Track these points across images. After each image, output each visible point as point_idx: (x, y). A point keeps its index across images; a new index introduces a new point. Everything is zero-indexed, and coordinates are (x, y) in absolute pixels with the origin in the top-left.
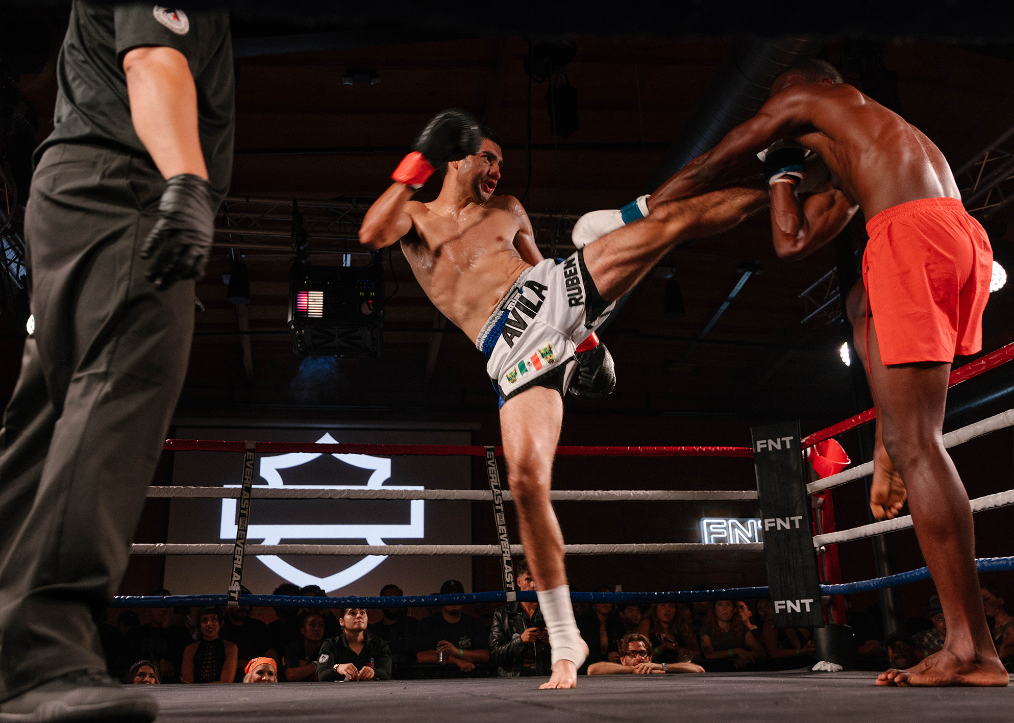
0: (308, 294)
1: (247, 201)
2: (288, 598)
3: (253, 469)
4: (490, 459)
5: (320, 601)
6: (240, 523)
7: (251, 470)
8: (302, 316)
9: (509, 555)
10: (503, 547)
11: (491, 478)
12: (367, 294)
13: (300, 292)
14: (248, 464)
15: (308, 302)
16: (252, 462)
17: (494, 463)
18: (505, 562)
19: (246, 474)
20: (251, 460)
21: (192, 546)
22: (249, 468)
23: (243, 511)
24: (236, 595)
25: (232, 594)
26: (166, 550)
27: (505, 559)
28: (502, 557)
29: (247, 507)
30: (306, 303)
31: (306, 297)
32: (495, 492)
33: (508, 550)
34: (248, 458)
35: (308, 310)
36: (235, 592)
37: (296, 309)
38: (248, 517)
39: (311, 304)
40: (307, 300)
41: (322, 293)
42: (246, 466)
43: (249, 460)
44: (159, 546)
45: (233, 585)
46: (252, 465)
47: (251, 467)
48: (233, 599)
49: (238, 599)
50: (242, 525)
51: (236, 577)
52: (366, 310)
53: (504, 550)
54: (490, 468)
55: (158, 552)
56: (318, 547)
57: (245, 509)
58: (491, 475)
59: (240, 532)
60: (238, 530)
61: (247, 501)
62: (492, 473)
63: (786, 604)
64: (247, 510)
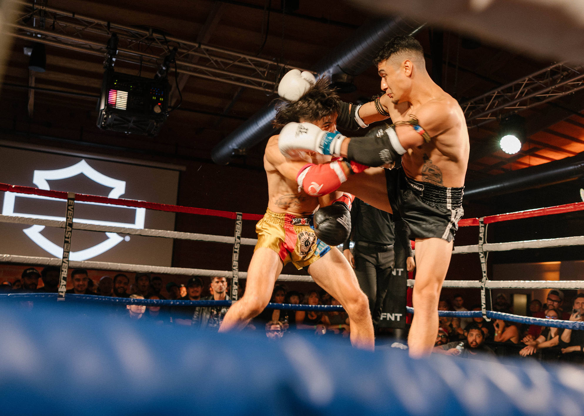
0: (117, 92)
1: (74, 16)
2: (96, 297)
3: (73, 212)
4: (238, 220)
5: (117, 300)
6: (65, 247)
7: (72, 213)
8: (111, 108)
9: (237, 279)
10: (234, 273)
11: (236, 231)
12: (158, 99)
13: (111, 90)
14: (70, 208)
15: (116, 97)
16: (72, 207)
17: (240, 223)
18: (234, 283)
19: (68, 214)
20: (72, 205)
21: (30, 258)
22: (70, 210)
23: (67, 240)
24: (63, 294)
25: (61, 294)
26: (11, 259)
27: (234, 281)
28: (232, 279)
29: (70, 236)
30: (115, 98)
31: (116, 94)
32: (237, 241)
33: (237, 276)
34: (69, 204)
35: (115, 105)
36: (62, 292)
37: (108, 102)
38: (70, 243)
39: (118, 100)
40: (115, 96)
41: (127, 93)
42: (68, 210)
43: (70, 205)
44: (6, 256)
45: (61, 288)
46: (73, 209)
47: (72, 210)
48: (61, 296)
49: (65, 296)
50: (66, 249)
51: (63, 282)
52: (157, 110)
53: (234, 275)
54: (237, 225)
55: (5, 260)
56: (118, 265)
57: (68, 238)
58: (237, 230)
59: (65, 253)
60: (64, 252)
61: (69, 233)
62: (237, 229)
63: (386, 316)
64: (70, 239)
